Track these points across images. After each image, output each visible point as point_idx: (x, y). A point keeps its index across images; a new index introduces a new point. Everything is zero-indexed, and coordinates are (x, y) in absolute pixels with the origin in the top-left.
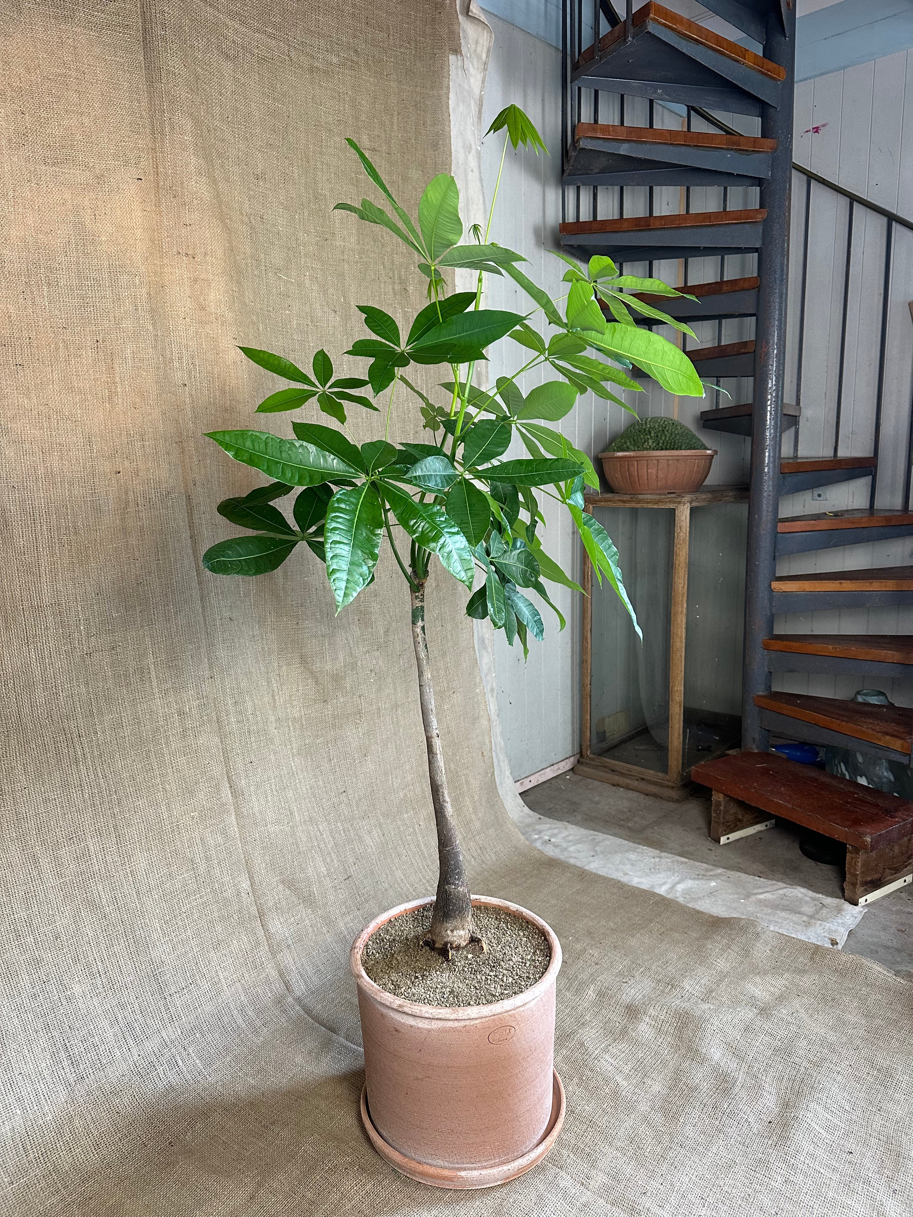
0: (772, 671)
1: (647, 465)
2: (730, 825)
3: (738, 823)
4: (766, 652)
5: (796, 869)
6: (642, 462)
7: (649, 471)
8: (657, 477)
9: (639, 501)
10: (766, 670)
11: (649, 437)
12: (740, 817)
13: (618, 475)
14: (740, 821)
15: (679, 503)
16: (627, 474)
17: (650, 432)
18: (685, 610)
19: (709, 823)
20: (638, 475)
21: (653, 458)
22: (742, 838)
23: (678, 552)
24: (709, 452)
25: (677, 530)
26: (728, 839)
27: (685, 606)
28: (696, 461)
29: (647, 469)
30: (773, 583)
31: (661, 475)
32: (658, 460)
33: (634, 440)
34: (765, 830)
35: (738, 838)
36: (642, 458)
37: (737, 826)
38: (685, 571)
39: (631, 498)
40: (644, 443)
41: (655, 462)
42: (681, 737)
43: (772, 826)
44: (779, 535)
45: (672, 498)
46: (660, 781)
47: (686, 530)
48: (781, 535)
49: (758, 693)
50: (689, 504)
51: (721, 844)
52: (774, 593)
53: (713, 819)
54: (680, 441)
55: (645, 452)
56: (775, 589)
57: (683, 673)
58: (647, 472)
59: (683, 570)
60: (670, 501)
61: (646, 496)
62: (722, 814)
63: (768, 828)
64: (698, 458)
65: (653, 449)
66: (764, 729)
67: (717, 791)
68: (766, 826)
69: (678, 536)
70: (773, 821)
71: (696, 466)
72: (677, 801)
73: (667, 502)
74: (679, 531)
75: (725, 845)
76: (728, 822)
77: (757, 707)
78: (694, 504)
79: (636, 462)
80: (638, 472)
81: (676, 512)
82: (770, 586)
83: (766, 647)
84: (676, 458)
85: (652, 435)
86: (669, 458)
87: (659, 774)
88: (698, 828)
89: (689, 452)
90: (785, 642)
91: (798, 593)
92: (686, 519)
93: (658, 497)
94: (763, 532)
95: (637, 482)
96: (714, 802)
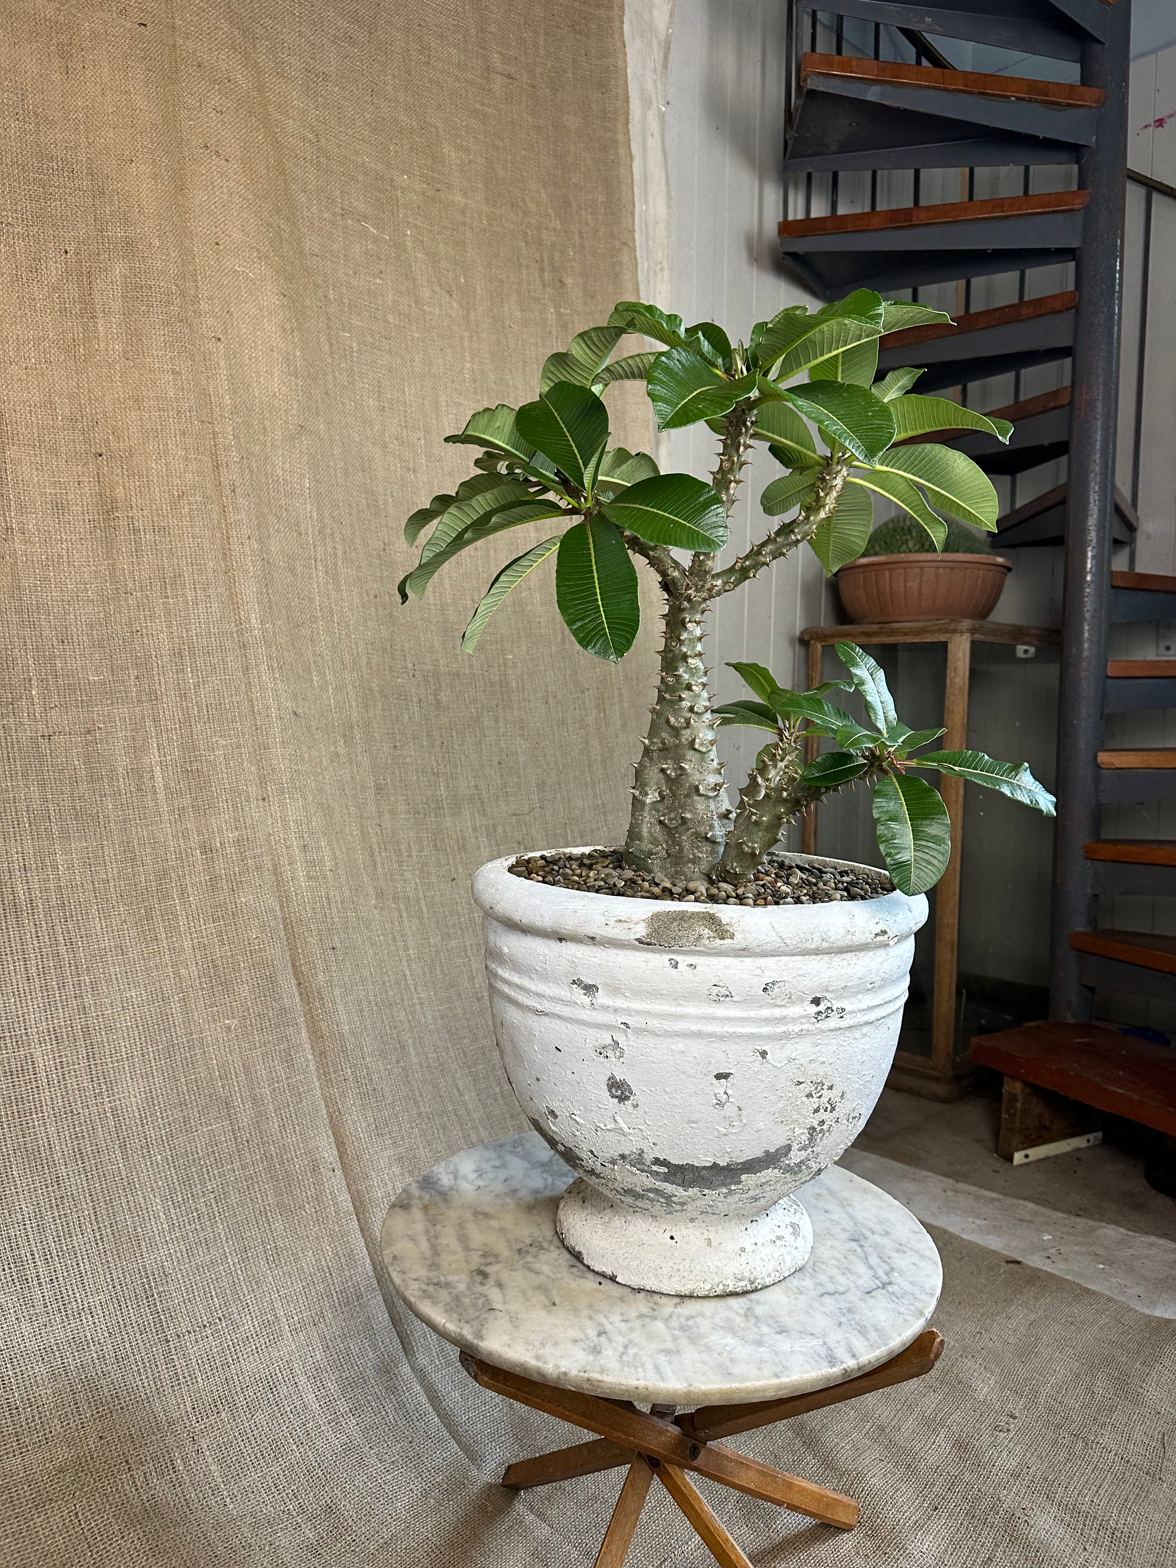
0: (1097, 893)
1: (905, 577)
2: (1030, 1135)
3: (1043, 1132)
4: (1089, 864)
5: (1140, 1207)
6: (898, 571)
7: (908, 584)
8: (920, 593)
9: (892, 633)
10: (1089, 891)
11: (909, 537)
12: (1047, 1123)
13: (861, 595)
14: (1047, 1129)
15: (954, 631)
16: (875, 589)
17: (910, 531)
18: (961, 799)
19: (996, 1133)
20: (891, 591)
21: (914, 565)
22: (1049, 1158)
23: (951, 708)
24: (1000, 560)
25: (950, 673)
26: (1027, 1156)
27: (962, 791)
28: (981, 572)
29: (906, 582)
30: (1100, 754)
31: (926, 592)
32: (921, 568)
33: (886, 543)
34: (1087, 1148)
35: (1042, 1156)
36: (898, 565)
37: (1041, 1136)
38: (961, 737)
39: (880, 628)
40: (900, 547)
41: (917, 570)
42: (954, 1000)
43: (1097, 1142)
44: (1109, 681)
45: (942, 624)
46: (918, 1068)
47: (964, 673)
48: (1113, 680)
49: (1076, 929)
50: (968, 635)
51: (1015, 1162)
52: (1102, 771)
53: (1003, 1123)
54: (956, 542)
55: (902, 555)
56: (1103, 763)
57: (957, 897)
58: (905, 586)
59: (959, 736)
60: (940, 629)
61: (902, 625)
62: (1018, 1114)
63: (1091, 1144)
64: (984, 567)
65: (916, 552)
66: (1086, 986)
67: (1012, 1077)
68: (1088, 1141)
69: (951, 683)
70: (1100, 1135)
71: (980, 582)
72: (945, 1101)
73: (934, 632)
74: (953, 674)
75: (1020, 1166)
76: (1027, 1129)
77: (1075, 952)
78: (978, 636)
79: (887, 572)
80: (891, 586)
81: (950, 647)
82: (1096, 758)
83: (1090, 856)
84: (952, 564)
85: (914, 534)
86: (939, 564)
87: (918, 1058)
88: (978, 1141)
89: (968, 557)
90: (1120, 847)
91: (1140, 771)
92: (964, 657)
93: (920, 625)
94: (1086, 673)
95: (889, 601)
96: (1005, 1095)
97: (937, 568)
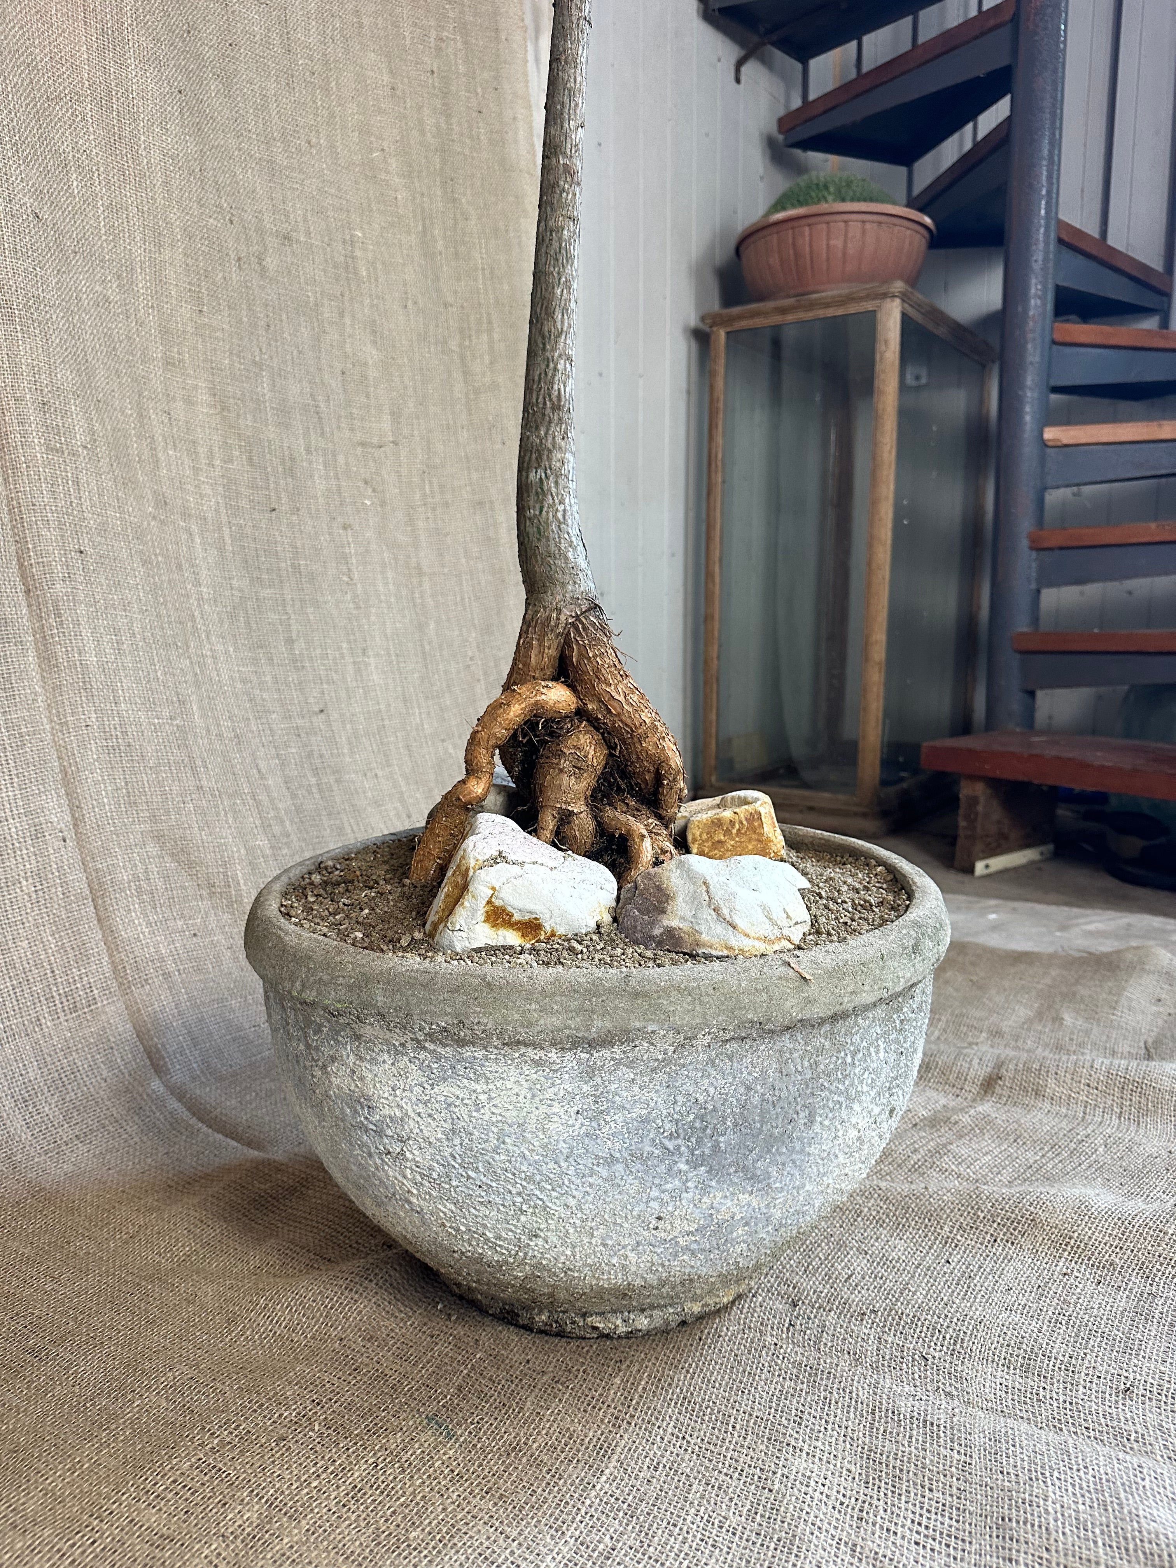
0: (1042, 586)
1: (828, 231)
2: (990, 843)
3: (1001, 841)
4: (1035, 554)
6: (818, 226)
7: (832, 242)
8: (844, 254)
9: (812, 306)
10: (1034, 583)
12: (1006, 830)
13: (774, 261)
14: (1005, 837)
15: (885, 296)
16: (791, 252)
20: (811, 252)
21: (838, 219)
22: (1006, 869)
24: (927, 220)
25: (880, 344)
26: (987, 867)
28: (910, 231)
29: (828, 239)
30: (1046, 428)
31: (851, 252)
32: (846, 222)
34: (1039, 861)
35: (1000, 867)
36: (820, 220)
37: (1001, 844)
39: (799, 299)
41: (841, 228)
42: (880, 728)
43: (1049, 855)
44: (1056, 347)
45: (871, 289)
47: (896, 344)
48: (1059, 347)
50: (900, 303)
51: (976, 874)
52: (1049, 449)
53: (960, 832)
55: (825, 206)
56: (1049, 439)
58: (828, 245)
61: (823, 295)
62: (978, 820)
64: (912, 225)
65: (838, 203)
67: (972, 777)
68: (1041, 853)
69: (881, 359)
70: (1052, 846)
71: (907, 242)
73: (862, 299)
74: (883, 348)
75: (981, 879)
76: (988, 836)
77: (1017, 654)
78: (910, 309)
79: (807, 232)
80: (811, 248)
81: (879, 314)
82: (1041, 434)
83: (1035, 546)
90: (1069, 531)
92: (895, 325)
93: (845, 292)
95: (809, 267)
96: (963, 801)
97: (863, 222)
